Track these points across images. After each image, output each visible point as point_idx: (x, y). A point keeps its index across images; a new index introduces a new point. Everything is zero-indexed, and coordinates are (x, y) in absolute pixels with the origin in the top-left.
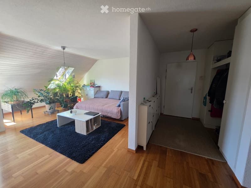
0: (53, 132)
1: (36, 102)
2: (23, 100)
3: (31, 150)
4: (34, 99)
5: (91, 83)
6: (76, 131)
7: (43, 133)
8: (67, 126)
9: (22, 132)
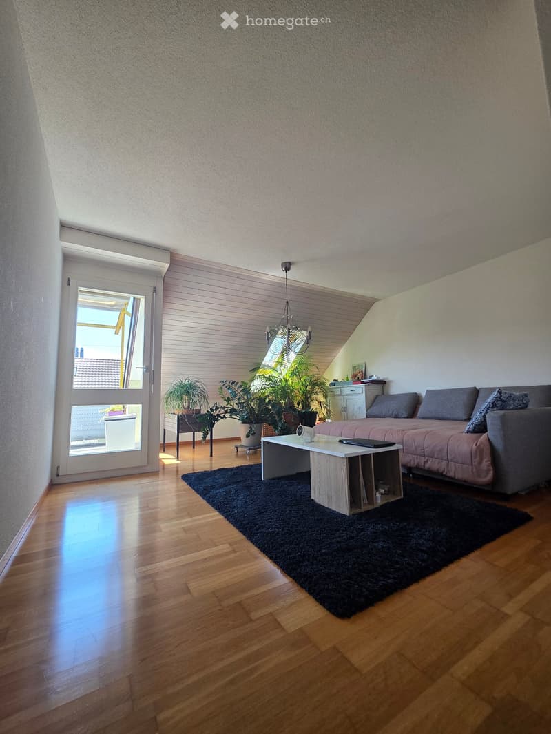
0: (248, 488)
1: (222, 415)
2: (198, 408)
3: (190, 519)
4: (217, 408)
5: (356, 375)
6: (312, 498)
7: (226, 486)
8: (287, 482)
9: (186, 478)
